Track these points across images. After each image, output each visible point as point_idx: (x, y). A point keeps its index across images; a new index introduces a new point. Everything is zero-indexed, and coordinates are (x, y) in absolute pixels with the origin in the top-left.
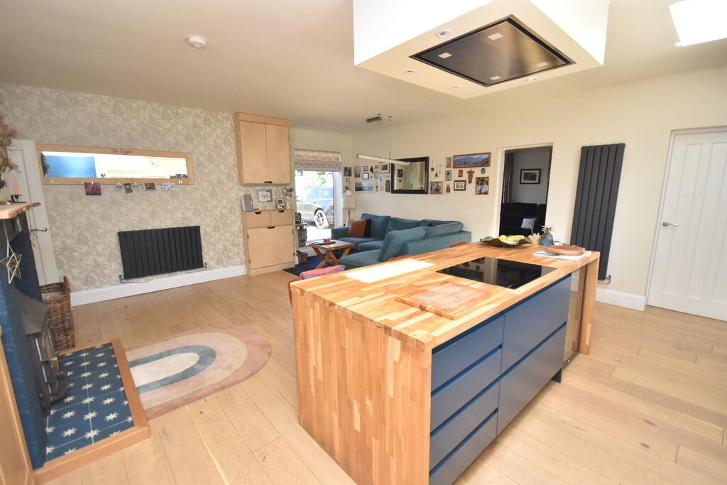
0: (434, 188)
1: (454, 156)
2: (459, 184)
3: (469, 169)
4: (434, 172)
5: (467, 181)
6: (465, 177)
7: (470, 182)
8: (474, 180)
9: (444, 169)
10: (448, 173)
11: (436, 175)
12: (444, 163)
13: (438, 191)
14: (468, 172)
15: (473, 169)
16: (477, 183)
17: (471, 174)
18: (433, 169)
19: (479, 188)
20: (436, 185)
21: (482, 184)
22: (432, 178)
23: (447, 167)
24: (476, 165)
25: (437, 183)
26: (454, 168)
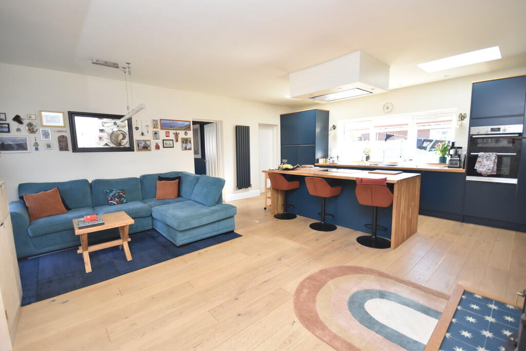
0: (142, 145)
1: (161, 120)
2: (168, 142)
3: (175, 131)
4: (140, 131)
5: (174, 140)
6: (172, 137)
7: (177, 141)
8: (180, 140)
9: (151, 130)
10: (156, 133)
11: (142, 134)
12: (150, 124)
13: (146, 148)
14: (174, 133)
15: (178, 132)
16: (183, 142)
17: (176, 135)
18: (137, 129)
19: (184, 145)
20: (144, 143)
21: (186, 143)
22: (137, 136)
23: (154, 128)
24: (181, 128)
25: (145, 141)
26: (162, 129)
